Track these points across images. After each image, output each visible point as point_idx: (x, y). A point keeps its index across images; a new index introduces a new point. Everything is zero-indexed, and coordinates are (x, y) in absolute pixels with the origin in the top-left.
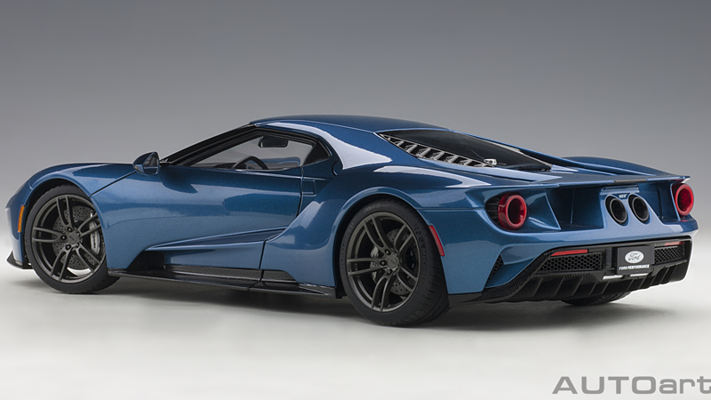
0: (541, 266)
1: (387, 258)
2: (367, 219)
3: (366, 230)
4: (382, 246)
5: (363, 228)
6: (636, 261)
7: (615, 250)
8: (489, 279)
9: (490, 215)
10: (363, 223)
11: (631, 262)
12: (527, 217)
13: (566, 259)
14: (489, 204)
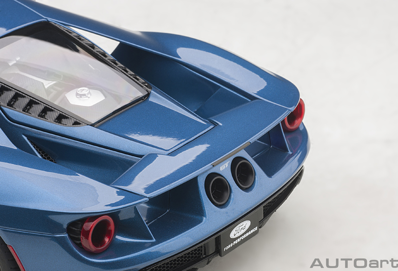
6: (243, 231)
11: (238, 235)
14: (72, 228)
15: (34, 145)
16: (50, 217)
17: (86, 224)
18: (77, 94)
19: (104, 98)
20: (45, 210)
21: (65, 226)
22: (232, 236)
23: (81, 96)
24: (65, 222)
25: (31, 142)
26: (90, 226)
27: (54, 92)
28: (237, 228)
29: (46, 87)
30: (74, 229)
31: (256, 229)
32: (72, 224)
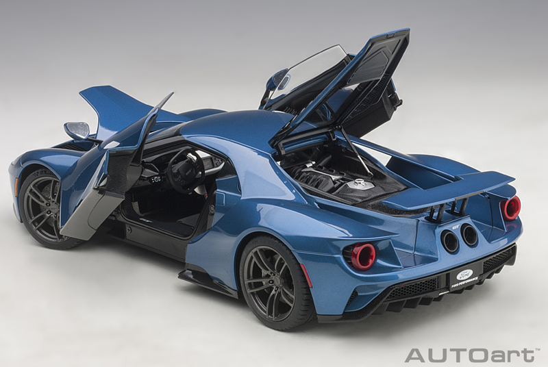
0: (388, 295)
1: (273, 278)
2: (254, 251)
3: (255, 259)
4: (268, 270)
5: (252, 258)
6: (467, 277)
7: (448, 275)
8: (347, 305)
9: (346, 259)
10: (251, 254)
11: (462, 279)
12: (376, 260)
13: (408, 287)
14: (345, 251)
17: (355, 249)
18: (355, 183)
19: (373, 186)
21: (341, 249)
22: (458, 278)
24: (343, 245)
26: (358, 250)
27: (339, 183)
28: (462, 273)
29: (334, 179)
31: (476, 278)
32: (347, 248)
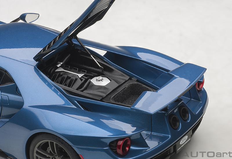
6: (185, 141)
9: (112, 150)
11: (183, 143)
14: (111, 144)
15: (81, 105)
16: (102, 140)
17: (119, 142)
18: (97, 80)
19: (110, 81)
20: (98, 136)
21: (108, 144)
22: (181, 143)
23: (99, 81)
24: (108, 142)
25: (79, 104)
27: (84, 79)
28: (182, 139)
29: (80, 77)
30: (113, 145)
31: (190, 139)
32: (112, 142)
